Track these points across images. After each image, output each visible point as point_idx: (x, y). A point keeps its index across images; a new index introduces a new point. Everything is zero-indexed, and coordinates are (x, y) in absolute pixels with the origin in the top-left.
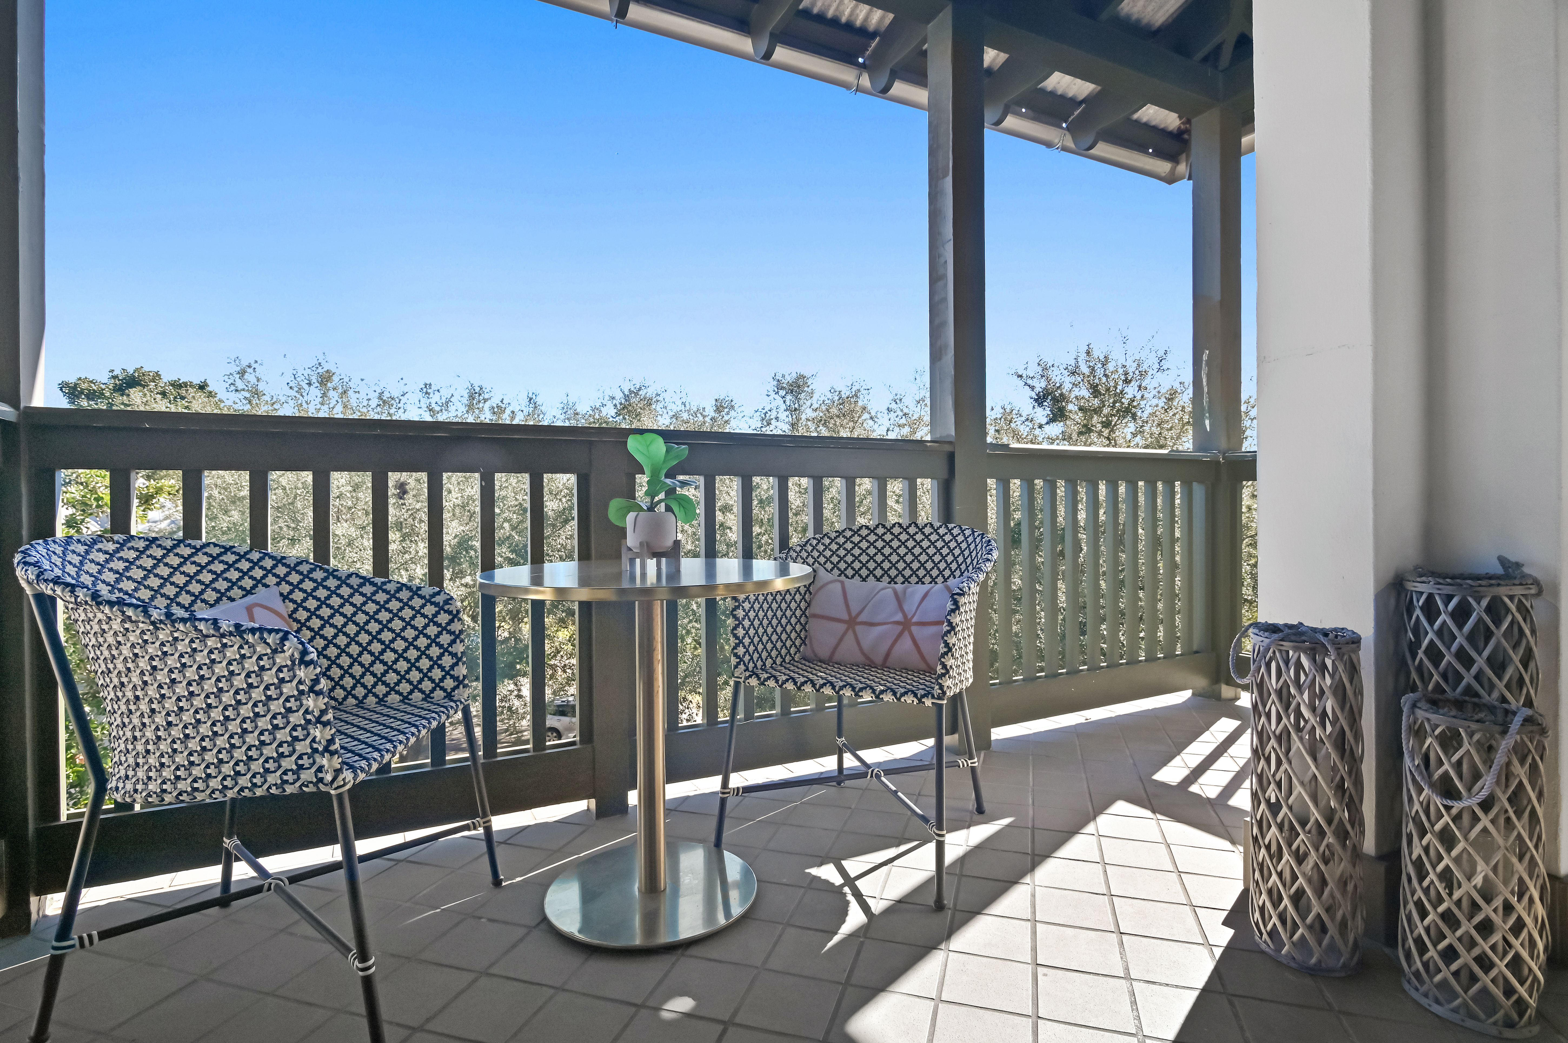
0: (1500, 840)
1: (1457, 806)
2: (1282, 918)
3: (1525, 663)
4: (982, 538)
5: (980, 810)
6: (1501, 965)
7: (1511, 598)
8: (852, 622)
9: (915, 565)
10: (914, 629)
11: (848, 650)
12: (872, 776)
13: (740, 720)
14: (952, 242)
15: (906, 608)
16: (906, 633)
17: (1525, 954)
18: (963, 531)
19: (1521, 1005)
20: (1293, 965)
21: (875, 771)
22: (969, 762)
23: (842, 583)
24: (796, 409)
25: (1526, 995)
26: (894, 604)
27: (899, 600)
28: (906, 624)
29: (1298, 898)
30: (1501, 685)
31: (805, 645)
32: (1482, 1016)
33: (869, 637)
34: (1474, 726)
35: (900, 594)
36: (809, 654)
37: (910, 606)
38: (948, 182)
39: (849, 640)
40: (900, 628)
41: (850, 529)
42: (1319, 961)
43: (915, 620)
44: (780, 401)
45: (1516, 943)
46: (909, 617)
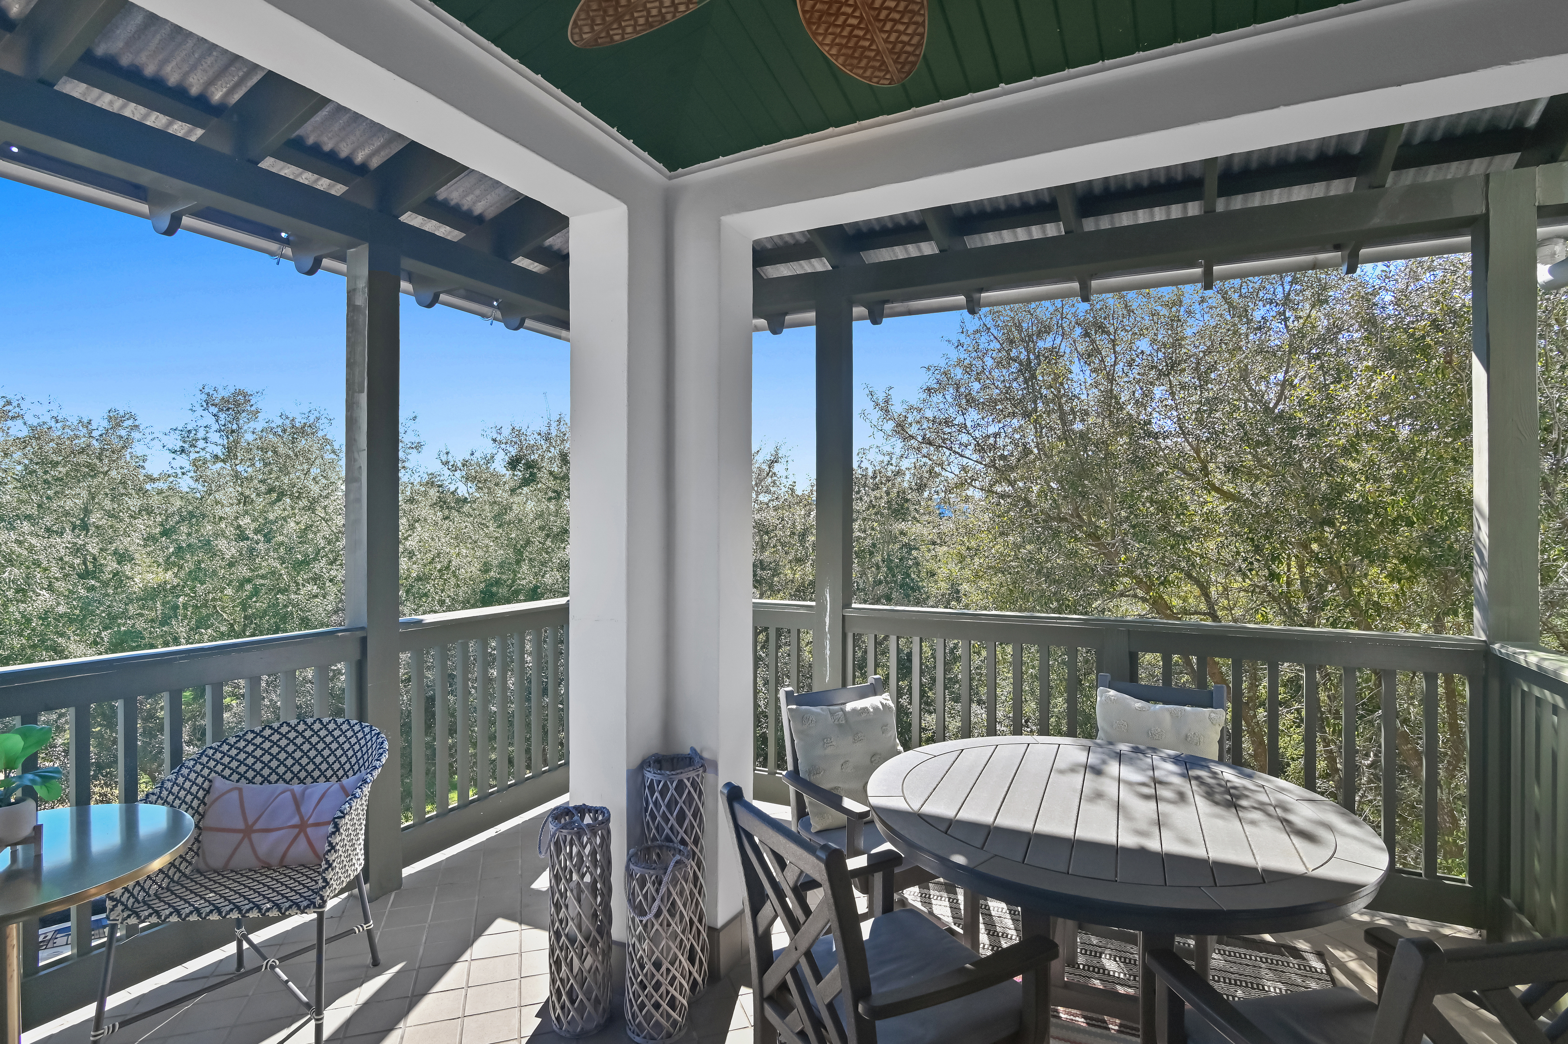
0: (664, 934)
1: (645, 920)
2: (563, 1008)
3: (695, 816)
4: (378, 738)
5: (376, 963)
6: (664, 1005)
7: (688, 779)
8: (248, 831)
9: (318, 760)
10: (309, 830)
11: (244, 858)
12: (266, 968)
13: (119, 939)
14: (366, 452)
15: (303, 810)
16: (302, 835)
17: (677, 995)
18: (362, 728)
19: (675, 1023)
20: (568, 1035)
21: (270, 963)
22: (365, 926)
23: (240, 790)
24: (233, 431)
25: (677, 1017)
26: (292, 807)
27: (297, 803)
28: (302, 827)
29: (571, 993)
30: (681, 832)
31: (198, 855)
32: (656, 1036)
33: (265, 844)
34: (652, 872)
35: (298, 796)
36: (202, 866)
37: (307, 808)
38: (363, 398)
39: (245, 848)
40: (297, 830)
41: (252, 732)
42: (582, 1029)
43: (311, 821)
44: (211, 420)
45: (672, 990)
46: (306, 819)
